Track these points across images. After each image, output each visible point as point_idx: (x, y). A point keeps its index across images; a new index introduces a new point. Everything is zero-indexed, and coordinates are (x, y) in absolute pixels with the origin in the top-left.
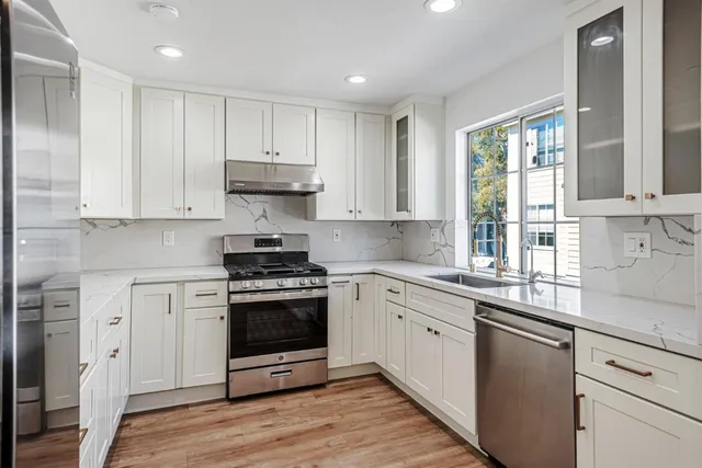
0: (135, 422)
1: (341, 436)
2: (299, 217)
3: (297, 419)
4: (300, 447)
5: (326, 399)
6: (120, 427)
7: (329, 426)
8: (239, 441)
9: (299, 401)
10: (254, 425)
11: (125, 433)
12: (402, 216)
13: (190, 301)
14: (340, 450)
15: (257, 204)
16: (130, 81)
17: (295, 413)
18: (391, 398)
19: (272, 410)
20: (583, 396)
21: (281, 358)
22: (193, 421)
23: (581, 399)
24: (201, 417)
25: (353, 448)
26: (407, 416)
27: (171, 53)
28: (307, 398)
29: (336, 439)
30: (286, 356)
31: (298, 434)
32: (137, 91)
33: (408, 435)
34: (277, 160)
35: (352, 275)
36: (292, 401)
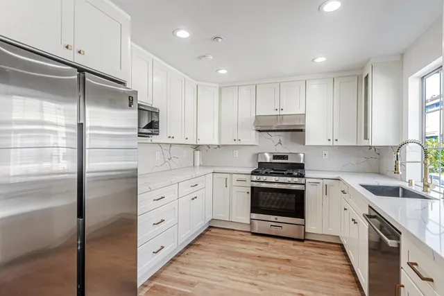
0: (213, 230)
1: (290, 267)
2: (301, 144)
3: (275, 251)
4: (266, 264)
5: (299, 247)
6: (206, 230)
7: (288, 260)
8: (242, 251)
9: (283, 244)
10: (254, 247)
11: (208, 233)
12: (365, 143)
13: (235, 183)
14: (285, 273)
15: (276, 137)
16: (218, 86)
17: (276, 249)
18: (339, 260)
19: (267, 244)
20: (403, 286)
21: (276, 219)
22: (233, 237)
23: (402, 288)
24: (237, 236)
25: (292, 275)
26: (342, 272)
27: (223, 72)
28: (289, 244)
29: (285, 267)
30: (280, 219)
31: (270, 258)
32: (220, 89)
33: (332, 282)
34: (282, 113)
35: (322, 179)
36: (280, 243)
